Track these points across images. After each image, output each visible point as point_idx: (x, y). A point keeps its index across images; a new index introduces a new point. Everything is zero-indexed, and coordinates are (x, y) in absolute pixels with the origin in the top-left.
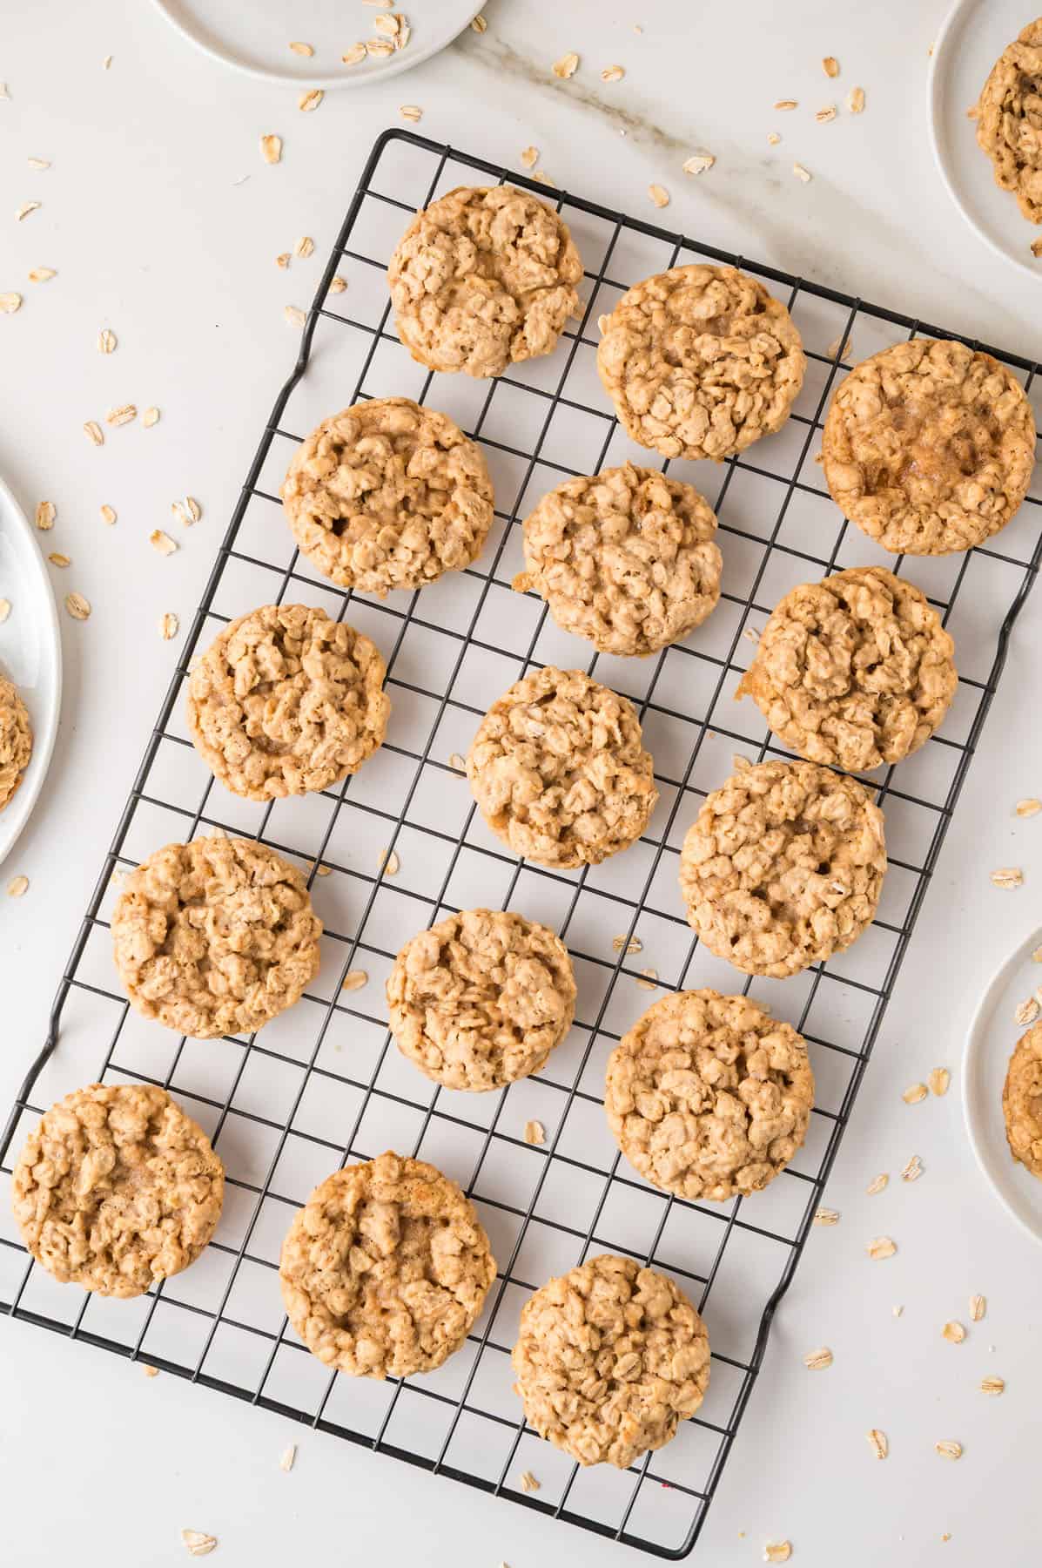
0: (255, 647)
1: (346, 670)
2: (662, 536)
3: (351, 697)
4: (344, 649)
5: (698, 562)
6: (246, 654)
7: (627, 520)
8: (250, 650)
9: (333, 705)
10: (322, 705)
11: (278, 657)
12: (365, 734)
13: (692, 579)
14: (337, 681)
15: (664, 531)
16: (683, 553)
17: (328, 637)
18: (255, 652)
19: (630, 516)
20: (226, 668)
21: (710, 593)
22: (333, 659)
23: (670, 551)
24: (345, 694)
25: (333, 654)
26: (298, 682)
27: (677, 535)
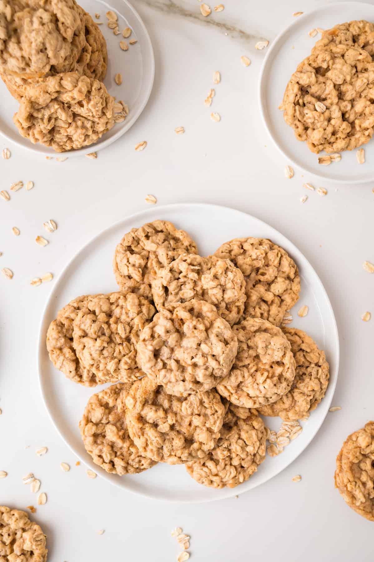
0: (128, 261)
1: (161, 236)
2: (196, 331)
3: (172, 242)
4: (154, 231)
5: (218, 332)
6: (128, 267)
7: (176, 334)
8: (128, 264)
9: (170, 251)
10: (167, 255)
11: (138, 256)
12: (189, 247)
13: (221, 341)
14: (163, 243)
15: (195, 329)
16: (209, 331)
17: (145, 233)
18: (130, 263)
19: (178, 331)
20: (127, 278)
21: (232, 340)
22: (154, 238)
23: (204, 335)
24: (170, 244)
25: (152, 236)
26: (152, 256)
27: (201, 327)
